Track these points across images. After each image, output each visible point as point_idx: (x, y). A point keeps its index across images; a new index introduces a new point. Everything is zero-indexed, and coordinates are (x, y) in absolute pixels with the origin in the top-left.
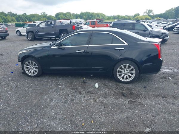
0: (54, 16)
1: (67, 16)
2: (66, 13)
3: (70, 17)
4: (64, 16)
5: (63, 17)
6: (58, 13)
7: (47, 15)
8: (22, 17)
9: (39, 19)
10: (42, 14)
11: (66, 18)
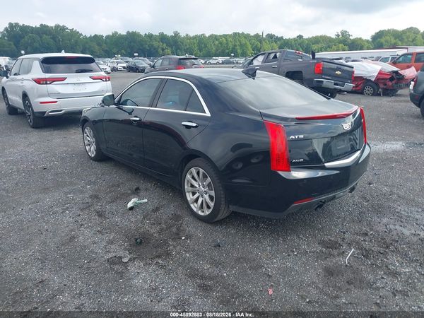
0: (369, 39)
1: (405, 37)
2: (403, 31)
3: (413, 41)
4: (395, 39)
5: (393, 41)
6: (380, 32)
7: (351, 37)
8: (293, 42)
9: (329, 47)
10: (338, 36)
11: (400, 43)
